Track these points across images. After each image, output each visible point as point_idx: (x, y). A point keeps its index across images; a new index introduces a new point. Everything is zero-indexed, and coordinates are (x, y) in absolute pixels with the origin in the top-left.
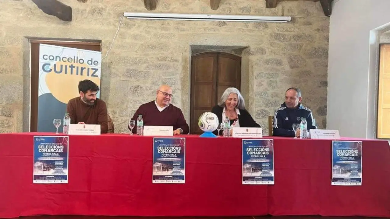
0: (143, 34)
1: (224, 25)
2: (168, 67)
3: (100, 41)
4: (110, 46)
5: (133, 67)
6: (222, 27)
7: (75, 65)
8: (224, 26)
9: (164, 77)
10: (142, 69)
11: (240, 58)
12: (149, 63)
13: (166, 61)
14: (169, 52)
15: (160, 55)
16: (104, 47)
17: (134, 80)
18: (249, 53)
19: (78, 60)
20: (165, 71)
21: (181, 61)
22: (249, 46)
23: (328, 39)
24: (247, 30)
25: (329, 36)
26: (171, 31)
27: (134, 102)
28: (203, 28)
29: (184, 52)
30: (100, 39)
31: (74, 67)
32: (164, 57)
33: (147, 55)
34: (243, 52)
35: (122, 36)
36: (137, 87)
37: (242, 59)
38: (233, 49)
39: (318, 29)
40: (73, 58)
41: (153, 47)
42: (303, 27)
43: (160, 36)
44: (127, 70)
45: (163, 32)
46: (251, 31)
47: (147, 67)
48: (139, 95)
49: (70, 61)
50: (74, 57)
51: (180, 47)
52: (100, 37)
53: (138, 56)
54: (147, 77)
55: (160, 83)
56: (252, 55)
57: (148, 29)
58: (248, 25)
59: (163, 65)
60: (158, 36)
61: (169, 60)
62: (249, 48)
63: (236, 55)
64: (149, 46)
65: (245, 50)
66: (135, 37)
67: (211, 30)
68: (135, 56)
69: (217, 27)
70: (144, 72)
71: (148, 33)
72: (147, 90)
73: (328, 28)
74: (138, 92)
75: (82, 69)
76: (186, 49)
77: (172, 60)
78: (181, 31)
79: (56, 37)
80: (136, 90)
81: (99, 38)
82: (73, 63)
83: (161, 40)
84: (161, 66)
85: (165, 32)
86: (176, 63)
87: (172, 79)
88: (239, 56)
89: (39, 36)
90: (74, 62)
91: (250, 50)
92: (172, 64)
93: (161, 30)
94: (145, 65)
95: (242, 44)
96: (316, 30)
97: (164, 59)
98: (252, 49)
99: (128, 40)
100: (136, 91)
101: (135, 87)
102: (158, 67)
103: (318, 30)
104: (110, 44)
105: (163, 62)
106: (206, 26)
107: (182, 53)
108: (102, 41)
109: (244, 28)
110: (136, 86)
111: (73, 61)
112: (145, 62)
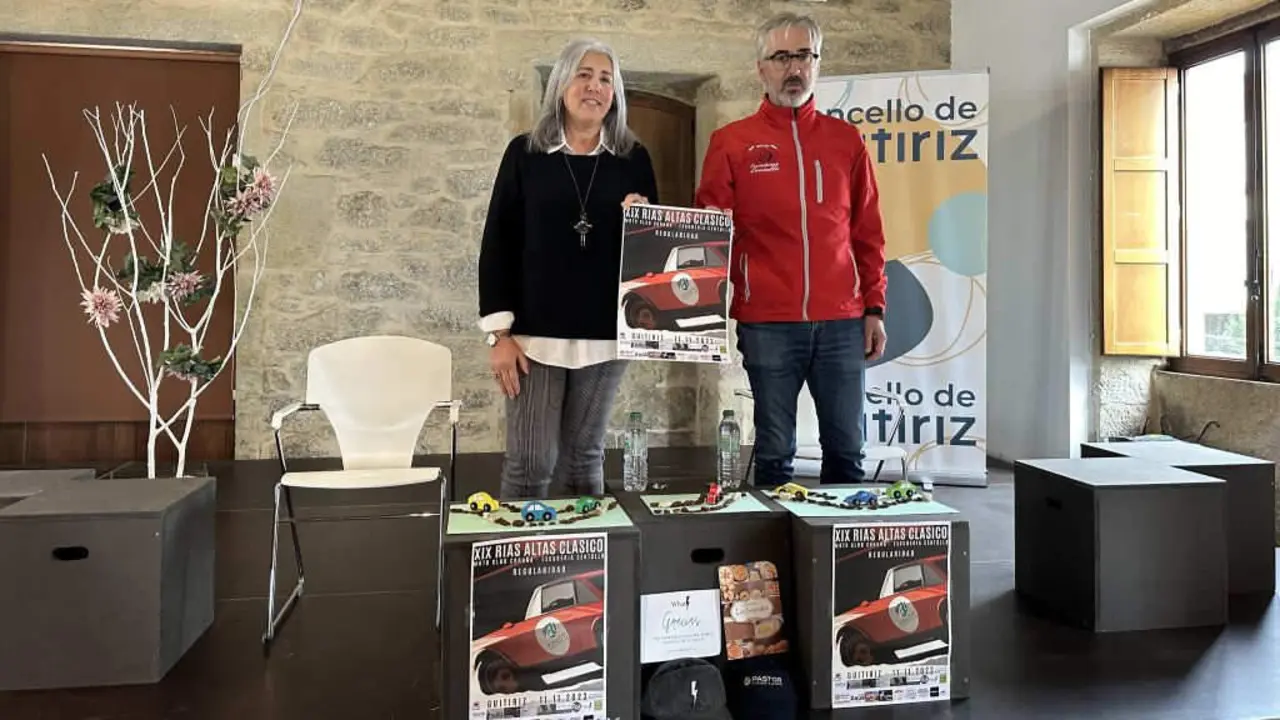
0: (383, 26)
1: (640, 7)
2: (464, 134)
3: (237, 49)
4: (270, 65)
5: (350, 133)
6: (632, 12)
7: (893, 129)
8: (640, 11)
9: (451, 167)
10: (379, 141)
11: (693, 110)
12: (400, 119)
13: (459, 116)
14: (469, 86)
15: (439, 96)
16: (249, 67)
17: (354, 175)
18: (718, 94)
19: (903, 110)
20: (456, 147)
21: (506, 116)
22: (718, 73)
23: (948, 55)
24: (710, 24)
25: (949, 46)
26: (475, 22)
27: (353, 245)
28: (575, 15)
29: (517, 87)
30: (236, 40)
31: (889, 137)
32: (452, 104)
33: (395, 95)
34: (699, 91)
35: (311, 32)
36: (362, 198)
37: (699, 113)
38: (670, 81)
39: (917, 24)
40: (884, 108)
41: (416, 69)
42: (875, 16)
43: (436, 37)
44: (328, 143)
45: (447, 22)
46: (722, 27)
47: (395, 135)
48: (370, 223)
49: (876, 118)
50: (889, 102)
51: (503, 73)
52: (236, 36)
53: (365, 98)
54: (396, 165)
55: (441, 183)
56: (725, 99)
57: (399, 13)
58: (713, 9)
59: (448, 127)
60: (432, 37)
61: (467, 114)
62: (715, 81)
63: (680, 99)
64: (400, 66)
65: (704, 86)
66: (354, 37)
67: (598, 21)
68: (357, 97)
69: (617, 12)
70: (387, 149)
71: (399, 25)
72: (397, 206)
73: (948, 21)
74: (368, 213)
75: (918, 139)
76: (521, 78)
77: (477, 112)
78: (506, 21)
79: (85, 34)
80: (359, 207)
81: (234, 39)
82: (883, 125)
83: (440, 48)
84: (444, 129)
85: (452, 23)
86: (491, 123)
87: (480, 170)
88: (687, 102)
89: (23, 29)
90: (889, 120)
91: (718, 86)
92: (477, 124)
93: (442, 16)
94: (390, 127)
95: (697, 67)
96: (912, 27)
97: (453, 108)
98: (726, 82)
99: (333, 46)
100: (359, 210)
101: (357, 198)
102: (435, 134)
103: (919, 26)
104: (270, 57)
105: (449, 119)
106: (583, 10)
107: (511, 91)
108: (245, 49)
109: (698, 17)
110: (360, 195)
111: (884, 118)
112: (388, 118)
